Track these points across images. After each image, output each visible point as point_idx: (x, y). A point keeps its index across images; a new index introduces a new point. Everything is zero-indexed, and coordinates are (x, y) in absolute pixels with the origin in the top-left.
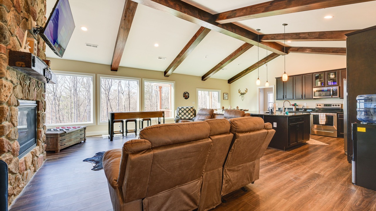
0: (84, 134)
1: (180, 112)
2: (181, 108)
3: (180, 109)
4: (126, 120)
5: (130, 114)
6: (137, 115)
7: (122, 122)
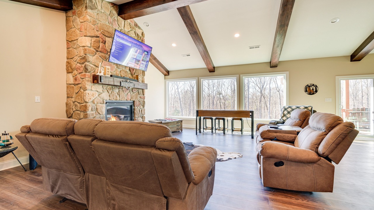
0: (180, 126)
1: (286, 112)
2: (288, 108)
3: (285, 109)
4: (215, 117)
5: (212, 112)
6: (219, 114)
7: (212, 119)
